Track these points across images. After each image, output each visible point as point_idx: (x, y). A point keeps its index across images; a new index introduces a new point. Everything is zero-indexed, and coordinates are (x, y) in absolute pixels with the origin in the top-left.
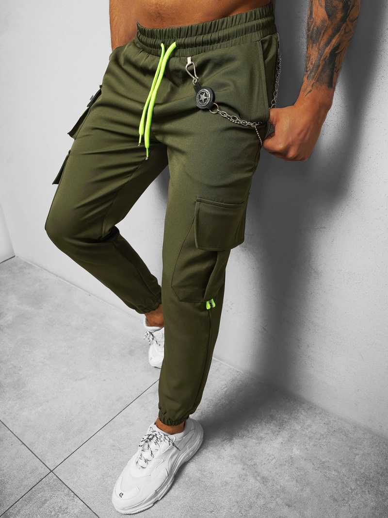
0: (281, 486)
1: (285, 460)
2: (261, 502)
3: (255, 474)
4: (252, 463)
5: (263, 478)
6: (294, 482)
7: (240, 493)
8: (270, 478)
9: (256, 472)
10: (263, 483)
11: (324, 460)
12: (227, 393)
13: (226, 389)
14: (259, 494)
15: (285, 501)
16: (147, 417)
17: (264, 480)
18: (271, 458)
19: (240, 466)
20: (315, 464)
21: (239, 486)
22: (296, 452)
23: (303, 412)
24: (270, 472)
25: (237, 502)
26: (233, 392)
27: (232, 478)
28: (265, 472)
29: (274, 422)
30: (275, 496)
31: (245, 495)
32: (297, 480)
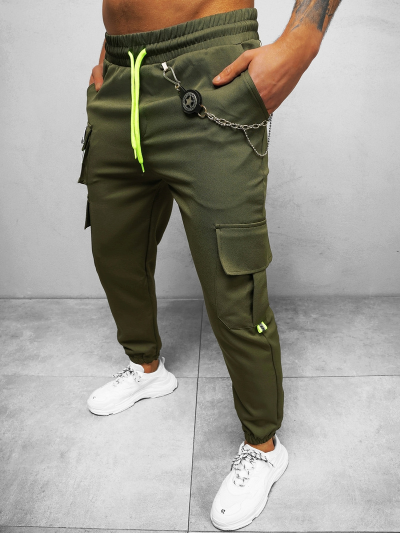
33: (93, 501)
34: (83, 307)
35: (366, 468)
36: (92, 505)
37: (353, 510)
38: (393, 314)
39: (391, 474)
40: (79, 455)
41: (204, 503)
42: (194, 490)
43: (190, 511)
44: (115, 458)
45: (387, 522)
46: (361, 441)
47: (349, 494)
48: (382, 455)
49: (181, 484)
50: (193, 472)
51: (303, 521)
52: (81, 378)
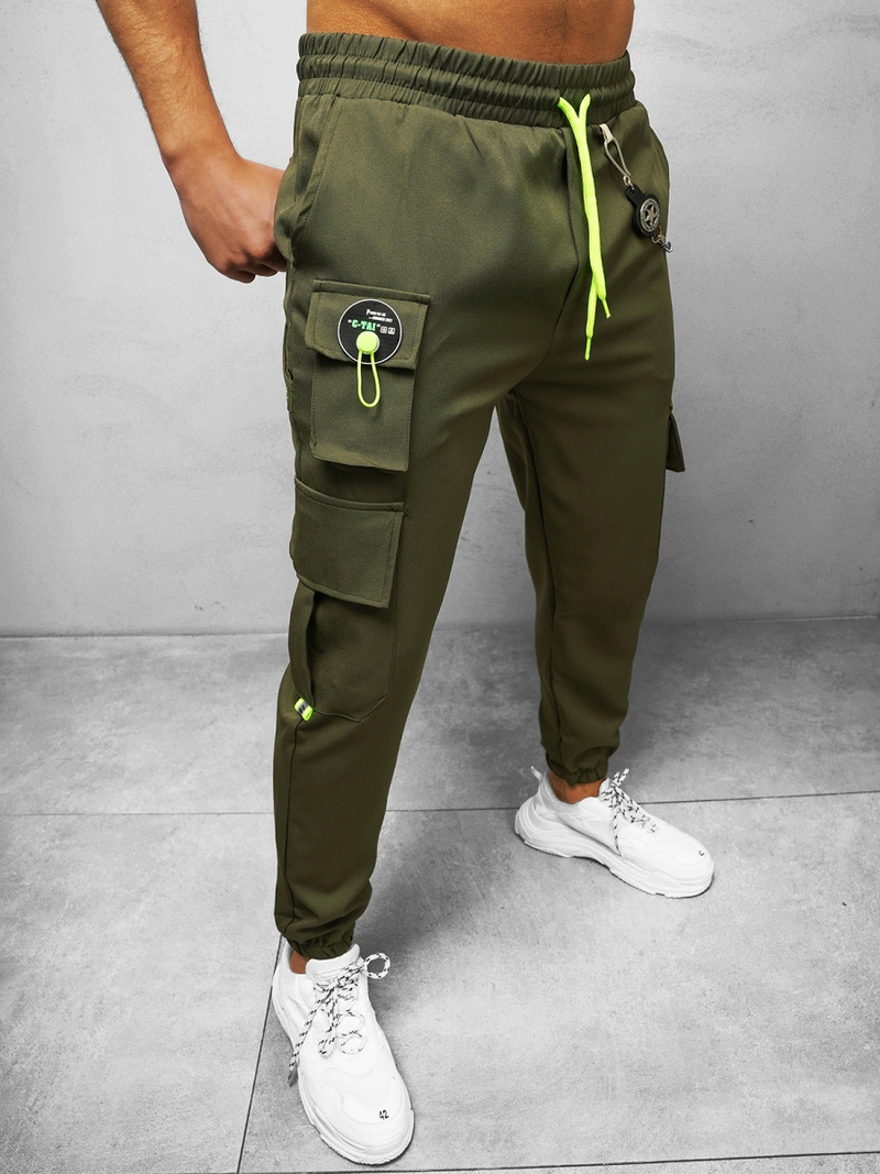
33: (35, 1109)
34: (78, 654)
35: (646, 1016)
36: (30, 1119)
37: (606, 1112)
38: (743, 659)
39: (698, 1026)
40: (21, 999)
41: (280, 1105)
42: (262, 1074)
43: (249, 1125)
44: (101, 1003)
45: (675, 1139)
46: (641, 954)
47: (601, 1078)
48: (683, 984)
49: (237, 1062)
50: (267, 1031)
51: (494, 1142)
52: (50, 817)
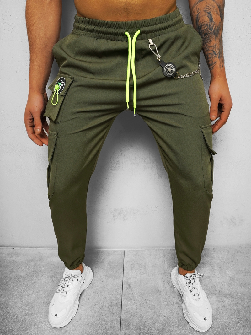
0: (240, 293)
1: (229, 280)
2: (240, 307)
3: (225, 295)
4: (218, 291)
5: (230, 295)
6: (243, 287)
7: (228, 310)
8: (232, 293)
9: (224, 294)
10: (232, 297)
11: (244, 269)
12: (169, 264)
13: (166, 262)
14: (236, 304)
15: (249, 298)
16: (141, 304)
17: (231, 296)
18: (223, 284)
19: (214, 297)
20: (242, 273)
21: (224, 307)
22: (230, 273)
23: (212, 252)
24: (229, 290)
25: (231, 315)
26: (171, 262)
27: (217, 305)
28: (227, 292)
29: (206, 265)
30: (243, 300)
31: (231, 309)
32: (243, 286)
